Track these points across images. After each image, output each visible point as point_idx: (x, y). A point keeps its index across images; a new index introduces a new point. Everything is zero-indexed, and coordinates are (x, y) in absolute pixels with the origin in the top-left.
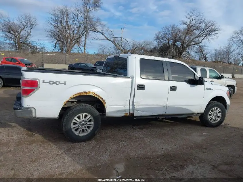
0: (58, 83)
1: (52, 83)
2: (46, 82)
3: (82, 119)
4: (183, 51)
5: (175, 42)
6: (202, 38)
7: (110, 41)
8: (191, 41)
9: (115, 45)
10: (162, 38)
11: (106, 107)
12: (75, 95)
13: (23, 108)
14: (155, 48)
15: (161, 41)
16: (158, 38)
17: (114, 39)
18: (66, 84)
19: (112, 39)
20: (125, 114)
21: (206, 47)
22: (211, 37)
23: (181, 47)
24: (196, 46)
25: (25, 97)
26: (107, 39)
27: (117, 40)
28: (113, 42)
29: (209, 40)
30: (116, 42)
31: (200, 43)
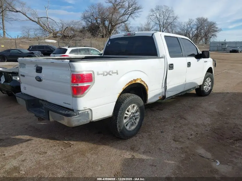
0: (111, 73)
1: (106, 74)
2: (100, 74)
3: (131, 112)
4: (111, 30)
5: (103, 20)
6: (127, 16)
7: (35, 22)
8: (118, 20)
9: (42, 26)
10: (89, 18)
11: (148, 93)
12: (127, 84)
13: (80, 112)
14: (84, 28)
15: (88, 20)
16: (85, 18)
17: (38, 20)
18: (118, 72)
19: (36, 20)
20: (160, 97)
21: (131, 25)
22: (135, 15)
23: (109, 25)
24: (123, 24)
25: (80, 97)
26: (30, 19)
27: (42, 20)
28: (38, 23)
29: (133, 18)
30: (41, 22)
31: (126, 21)
